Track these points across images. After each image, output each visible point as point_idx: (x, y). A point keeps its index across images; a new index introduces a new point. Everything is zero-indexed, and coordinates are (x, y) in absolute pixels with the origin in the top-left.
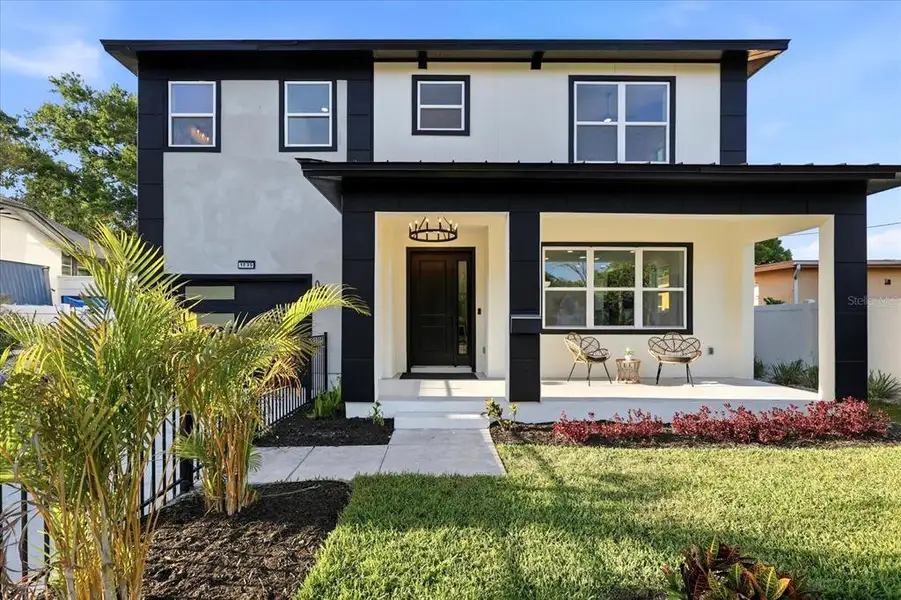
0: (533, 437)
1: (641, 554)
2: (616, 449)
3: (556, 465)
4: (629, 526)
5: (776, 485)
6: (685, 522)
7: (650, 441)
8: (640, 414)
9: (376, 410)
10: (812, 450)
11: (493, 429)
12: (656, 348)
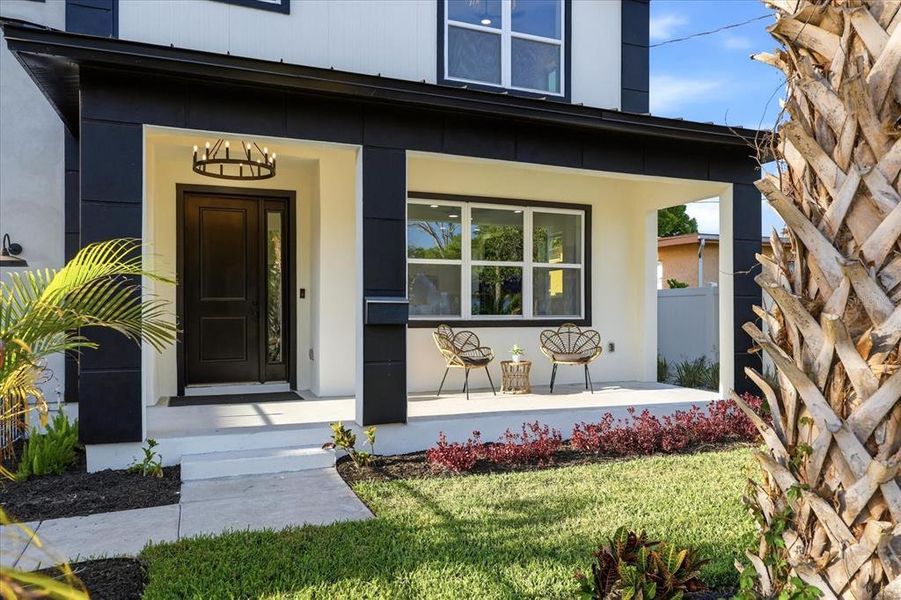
0: (402, 471)
1: (550, 573)
2: (510, 475)
3: (438, 500)
4: (534, 550)
5: (678, 491)
6: (592, 537)
7: (547, 461)
8: (536, 428)
9: (148, 452)
10: (712, 454)
11: (343, 466)
12: (549, 345)
